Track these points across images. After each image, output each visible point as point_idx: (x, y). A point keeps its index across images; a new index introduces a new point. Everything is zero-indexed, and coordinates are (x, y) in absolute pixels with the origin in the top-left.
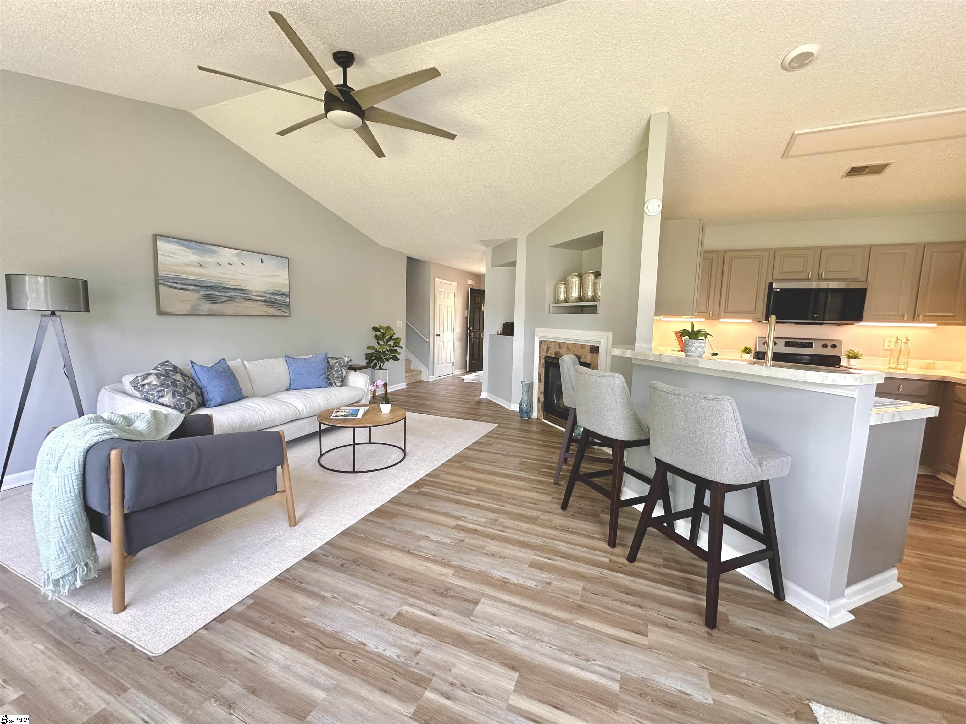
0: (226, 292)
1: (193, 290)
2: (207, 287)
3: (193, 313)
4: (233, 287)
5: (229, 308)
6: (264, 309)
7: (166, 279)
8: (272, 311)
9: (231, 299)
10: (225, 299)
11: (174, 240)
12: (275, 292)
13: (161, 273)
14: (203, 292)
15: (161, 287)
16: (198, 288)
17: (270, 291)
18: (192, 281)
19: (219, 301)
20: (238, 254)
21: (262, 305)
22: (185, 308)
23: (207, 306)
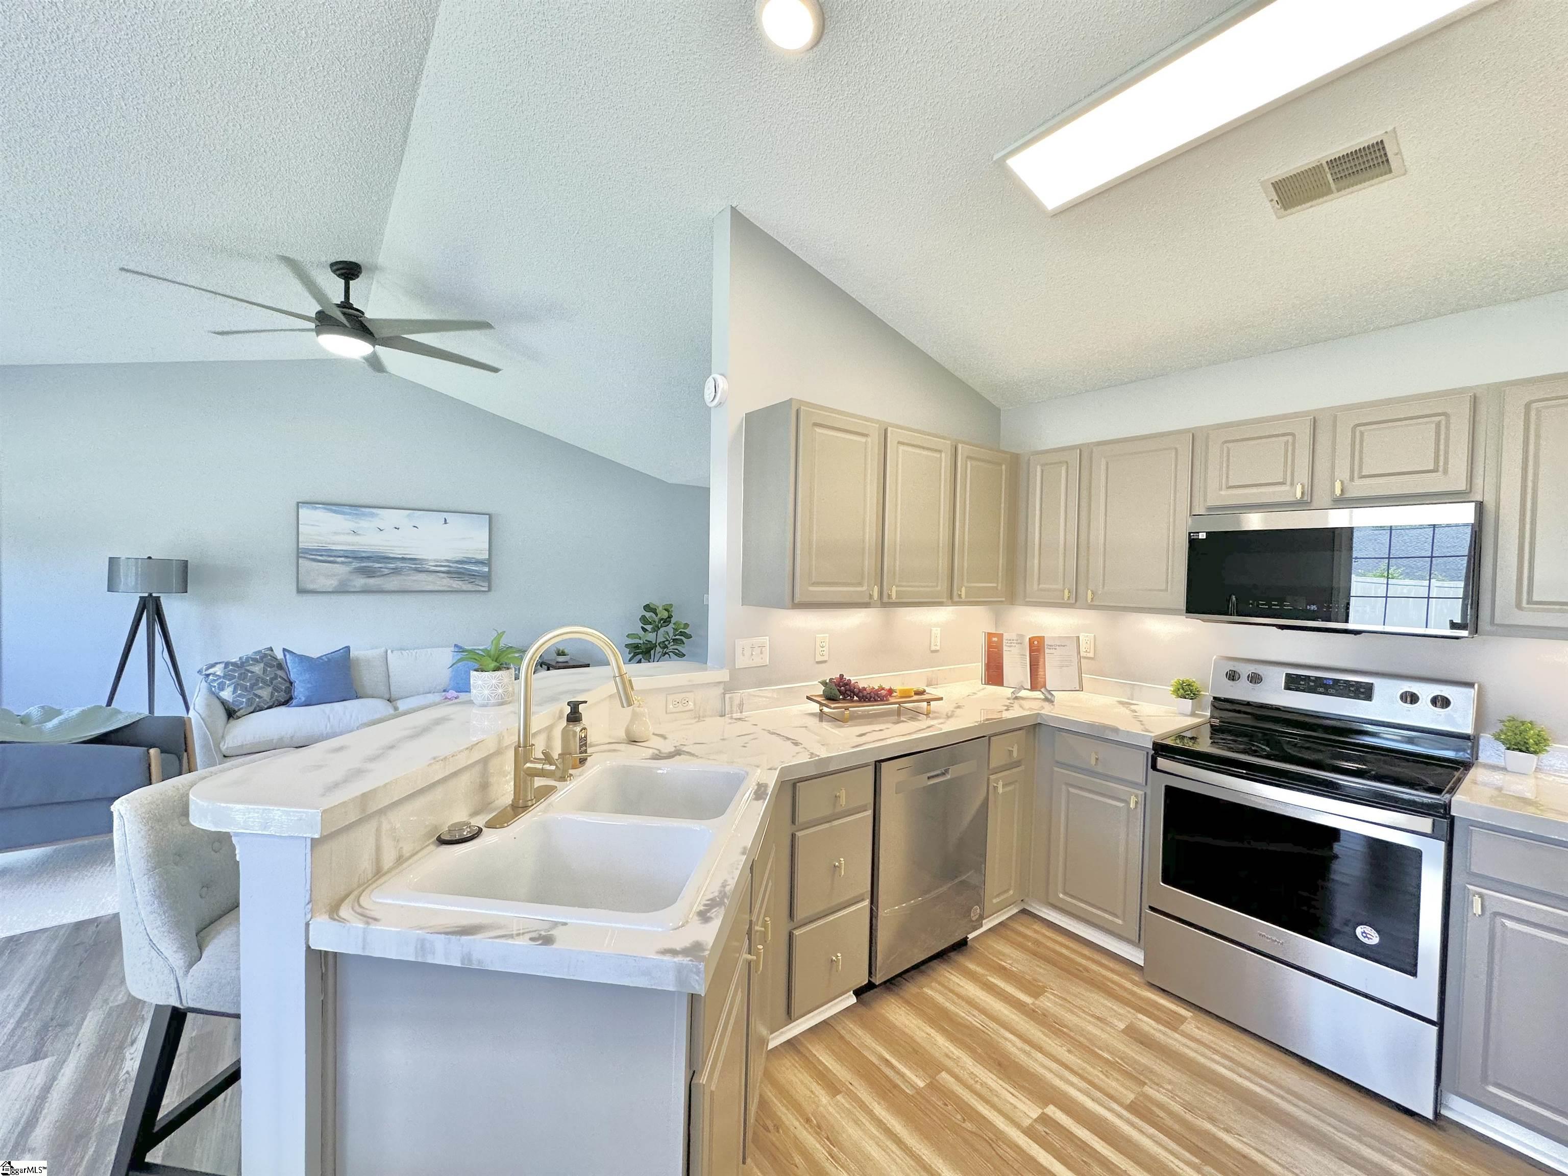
0: (389, 563)
1: (342, 563)
2: (362, 559)
3: (342, 590)
4: (400, 556)
5: (393, 583)
6: (446, 582)
7: (307, 551)
8: (457, 584)
9: (396, 571)
10: (386, 571)
11: (320, 506)
12: (465, 559)
13: (301, 545)
14: (356, 564)
15: (301, 561)
16: (350, 560)
17: (457, 559)
18: (342, 552)
19: (379, 574)
20: (409, 515)
21: (443, 578)
22: (331, 583)
23: (360, 582)
